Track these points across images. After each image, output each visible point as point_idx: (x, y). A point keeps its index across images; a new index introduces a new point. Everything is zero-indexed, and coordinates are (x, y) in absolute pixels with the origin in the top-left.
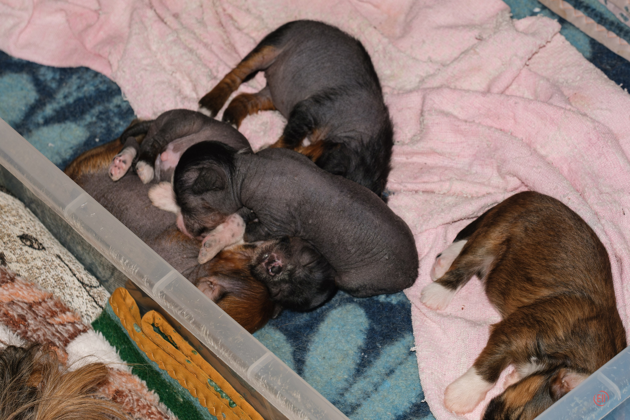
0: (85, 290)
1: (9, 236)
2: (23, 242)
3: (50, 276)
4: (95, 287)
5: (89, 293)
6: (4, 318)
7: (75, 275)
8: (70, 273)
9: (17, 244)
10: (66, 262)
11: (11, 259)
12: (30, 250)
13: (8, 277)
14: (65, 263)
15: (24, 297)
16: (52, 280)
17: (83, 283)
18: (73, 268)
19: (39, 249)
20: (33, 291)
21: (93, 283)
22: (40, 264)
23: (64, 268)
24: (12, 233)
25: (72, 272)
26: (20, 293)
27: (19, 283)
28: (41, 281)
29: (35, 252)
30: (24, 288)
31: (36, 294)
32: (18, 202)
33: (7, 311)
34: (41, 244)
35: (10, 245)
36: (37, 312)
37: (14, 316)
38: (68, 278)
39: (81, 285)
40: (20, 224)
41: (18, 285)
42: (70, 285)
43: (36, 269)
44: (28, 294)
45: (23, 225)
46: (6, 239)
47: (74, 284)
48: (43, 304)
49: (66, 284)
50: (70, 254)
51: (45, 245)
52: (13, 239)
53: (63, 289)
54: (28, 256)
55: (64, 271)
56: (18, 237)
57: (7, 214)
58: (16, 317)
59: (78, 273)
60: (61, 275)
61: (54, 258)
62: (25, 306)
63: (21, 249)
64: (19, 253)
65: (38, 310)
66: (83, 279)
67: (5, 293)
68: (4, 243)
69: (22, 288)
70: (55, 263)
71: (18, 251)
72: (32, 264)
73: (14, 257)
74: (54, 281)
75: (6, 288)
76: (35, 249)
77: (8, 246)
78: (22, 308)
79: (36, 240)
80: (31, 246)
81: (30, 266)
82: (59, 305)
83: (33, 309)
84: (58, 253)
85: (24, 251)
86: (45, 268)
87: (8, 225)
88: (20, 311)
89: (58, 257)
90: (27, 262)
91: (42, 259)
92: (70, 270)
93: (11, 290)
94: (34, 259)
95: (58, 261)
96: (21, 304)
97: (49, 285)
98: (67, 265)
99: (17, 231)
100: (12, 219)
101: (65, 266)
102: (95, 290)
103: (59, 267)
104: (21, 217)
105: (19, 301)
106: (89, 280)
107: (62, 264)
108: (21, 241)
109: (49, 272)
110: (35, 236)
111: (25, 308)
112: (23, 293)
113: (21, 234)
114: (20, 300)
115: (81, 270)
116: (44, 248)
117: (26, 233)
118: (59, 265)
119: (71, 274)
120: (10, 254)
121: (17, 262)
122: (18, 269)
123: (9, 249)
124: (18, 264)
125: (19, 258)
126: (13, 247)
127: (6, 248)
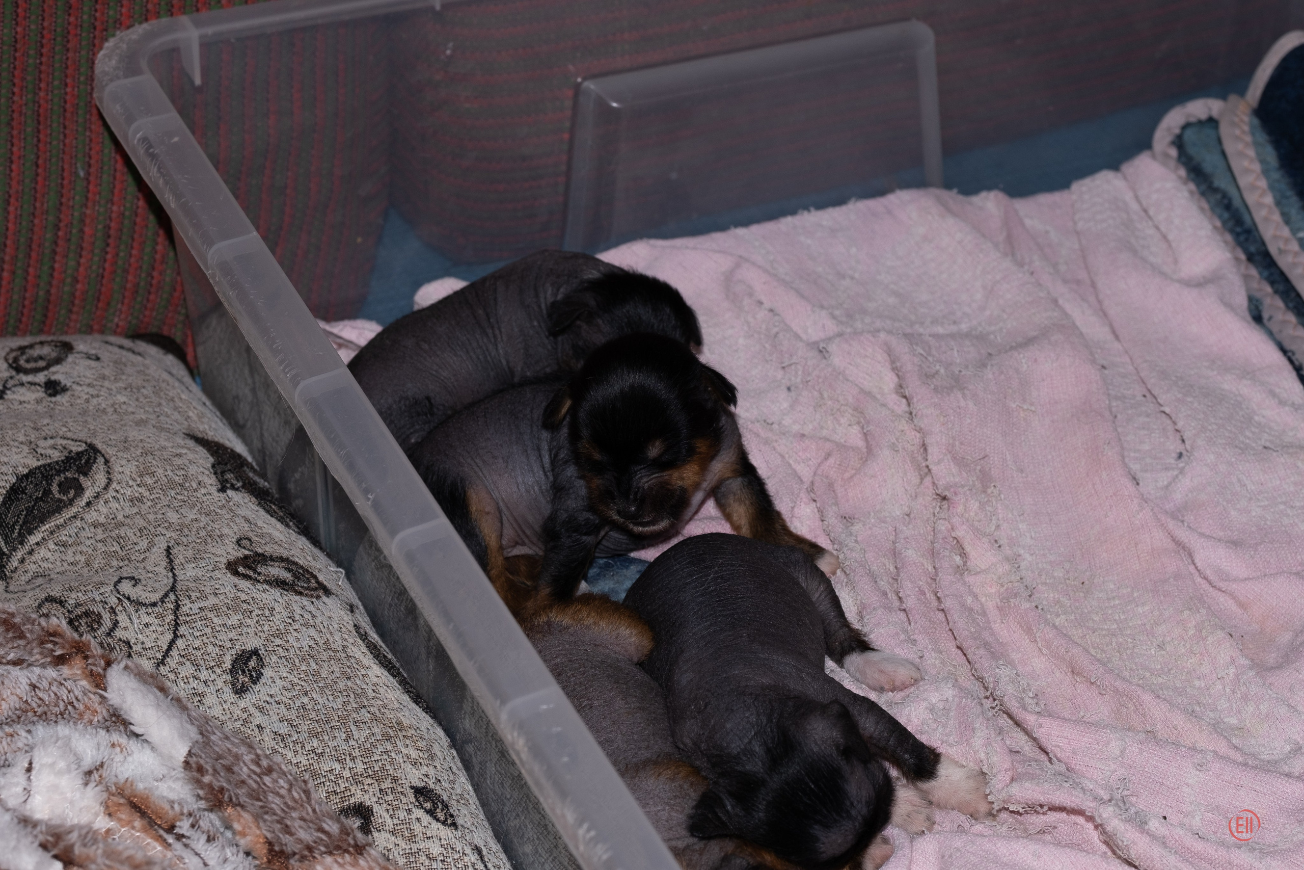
1: (395, 780)
2: (417, 800)
9: (404, 800)
10: (489, 866)
11: (383, 824)
12: (426, 819)
13: (352, 842)
14: (486, 866)
19: (444, 823)
22: (436, 850)
24: (404, 777)
27: (369, 859)
29: (435, 825)
32: (440, 732)
34: (452, 816)
35: (390, 798)
40: (425, 767)
41: (367, 862)
43: (424, 858)
45: (431, 771)
46: (387, 784)
50: (503, 856)
51: (460, 821)
52: (400, 789)
54: (418, 829)
56: (412, 787)
57: (408, 742)
61: (468, 850)
63: (409, 811)
64: (402, 818)
67: (336, 868)
68: (381, 790)
70: (466, 859)
71: (402, 814)
72: (422, 845)
73: (389, 821)
75: (340, 860)
76: (438, 820)
77: (386, 798)
79: (446, 806)
80: (431, 813)
81: (415, 847)
84: (481, 844)
85: (413, 816)
86: (443, 861)
87: (401, 761)
89: (478, 850)
90: (412, 838)
91: (444, 842)
93: (349, 867)
94: (428, 838)
95: (473, 858)
99: (414, 776)
100: (414, 754)
103: (471, 868)
104: (432, 757)
107: (481, 866)
108: (416, 796)
110: (445, 798)
113: (420, 784)
116: (454, 825)
117: (432, 786)
118: (473, 865)
120: (385, 814)
121: (393, 833)
122: (391, 846)
123: (385, 805)
124: (393, 838)
125: (399, 828)
126: (394, 803)
127: (381, 801)
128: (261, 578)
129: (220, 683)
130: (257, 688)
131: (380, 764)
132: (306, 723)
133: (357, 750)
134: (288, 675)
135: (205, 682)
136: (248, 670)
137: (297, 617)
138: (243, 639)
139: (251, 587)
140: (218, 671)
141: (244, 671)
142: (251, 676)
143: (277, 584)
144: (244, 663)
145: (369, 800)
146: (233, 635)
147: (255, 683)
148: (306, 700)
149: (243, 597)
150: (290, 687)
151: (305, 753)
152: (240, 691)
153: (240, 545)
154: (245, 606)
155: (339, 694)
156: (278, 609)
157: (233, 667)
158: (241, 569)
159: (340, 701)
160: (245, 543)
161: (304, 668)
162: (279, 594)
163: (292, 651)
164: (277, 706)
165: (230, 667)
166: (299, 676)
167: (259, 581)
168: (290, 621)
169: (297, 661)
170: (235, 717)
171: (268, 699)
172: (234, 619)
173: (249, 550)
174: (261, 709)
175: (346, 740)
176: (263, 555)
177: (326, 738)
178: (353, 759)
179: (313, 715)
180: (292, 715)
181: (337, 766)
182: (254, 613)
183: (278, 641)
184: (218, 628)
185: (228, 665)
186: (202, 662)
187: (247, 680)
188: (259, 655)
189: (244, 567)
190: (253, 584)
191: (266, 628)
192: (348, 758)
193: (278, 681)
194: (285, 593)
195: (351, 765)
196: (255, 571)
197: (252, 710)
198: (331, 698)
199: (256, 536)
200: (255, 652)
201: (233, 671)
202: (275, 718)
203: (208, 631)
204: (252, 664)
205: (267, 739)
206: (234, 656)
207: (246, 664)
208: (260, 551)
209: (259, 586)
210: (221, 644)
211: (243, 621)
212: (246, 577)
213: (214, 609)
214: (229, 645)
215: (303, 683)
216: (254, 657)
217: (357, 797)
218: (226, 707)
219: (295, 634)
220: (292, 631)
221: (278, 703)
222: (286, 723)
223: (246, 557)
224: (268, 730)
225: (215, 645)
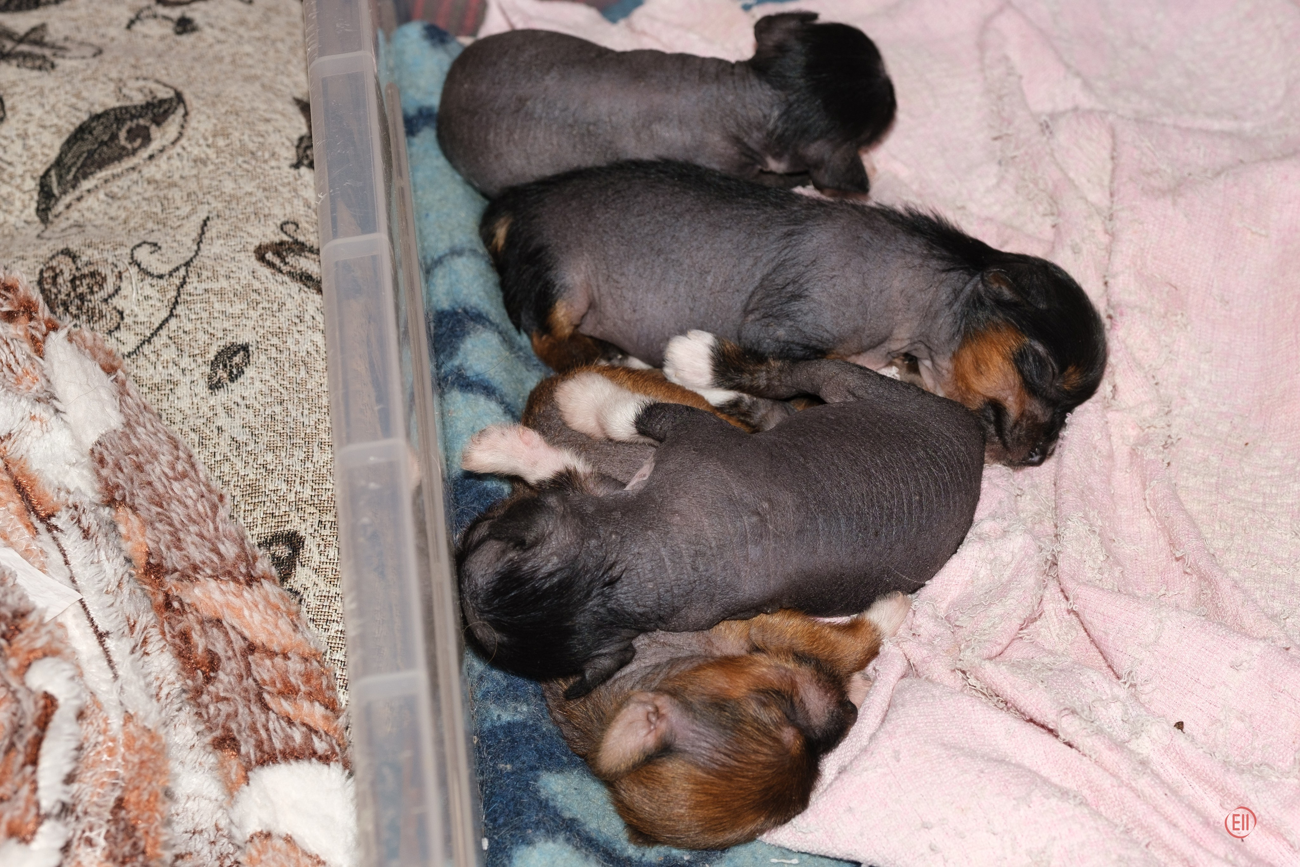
11: (310, 559)
13: (243, 571)
15: (247, 626)
20: (275, 624)
26: (246, 613)
31: (278, 633)
33: (191, 629)
35: (327, 532)
36: (254, 666)
37: (197, 647)
44: (262, 624)
46: (328, 517)
48: (278, 660)
58: (201, 650)
62: (239, 643)
64: (331, 556)
67: (217, 595)
68: (320, 522)
69: (256, 606)
73: (316, 557)
75: (225, 587)
77: (323, 532)
78: (229, 644)
82: (314, 681)
83: (251, 657)
93: (232, 597)
96: (232, 633)
105: (233, 627)
111: (235, 644)
112: (252, 617)
114: (237, 625)
120: (315, 549)
121: (316, 570)
122: (309, 585)
123: (318, 539)
124: (315, 576)
125: (324, 566)
126: (329, 539)
127: (316, 534)
128: (285, 269)
129: (197, 375)
130: (233, 386)
131: (330, 493)
132: (269, 434)
133: (310, 474)
134: (271, 379)
135: (183, 370)
136: (231, 366)
137: (307, 317)
138: (238, 331)
139: (270, 276)
140: (200, 360)
141: (225, 366)
142: (231, 372)
143: (301, 278)
144: (229, 358)
145: (303, 530)
146: (227, 325)
147: (232, 380)
148: (278, 409)
149: (256, 285)
150: (268, 392)
151: (255, 466)
152: (214, 386)
153: (282, 229)
154: (254, 296)
155: (317, 410)
156: (289, 305)
157: (216, 359)
158: (269, 256)
159: (314, 417)
160: (290, 228)
161: (291, 374)
162: (297, 289)
163: (286, 353)
164: (245, 410)
165: (213, 358)
166: (282, 382)
167: (281, 271)
168: (297, 321)
169: (287, 365)
170: (201, 414)
171: (239, 400)
172: (237, 308)
173: (290, 236)
174: (228, 411)
175: (303, 461)
176: (303, 244)
177: (283, 454)
178: (302, 483)
179: (279, 428)
180: (257, 422)
181: (284, 487)
182: (261, 306)
183: (275, 341)
184: (216, 315)
185: (211, 356)
186: (187, 348)
187: (225, 375)
188: (248, 351)
189: (274, 254)
190: (273, 274)
191: (268, 323)
192: (298, 480)
193: (257, 384)
194: (306, 289)
195: (298, 488)
196: (283, 260)
197: (220, 410)
198: (306, 412)
199: (307, 222)
200: (245, 348)
201: (214, 364)
202: (238, 422)
203: (205, 315)
204: (237, 359)
205: (222, 443)
206: (222, 348)
207: (230, 358)
208: (301, 238)
209: (280, 277)
210: (212, 332)
211: (246, 312)
212: (271, 265)
213: (221, 293)
214: (220, 335)
215: (283, 391)
216: (242, 353)
217: (295, 524)
218: (195, 401)
219: (297, 336)
220: (295, 331)
221: (247, 407)
222: (247, 429)
223: (282, 243)
224: (227, 434)
225: (206, 332)
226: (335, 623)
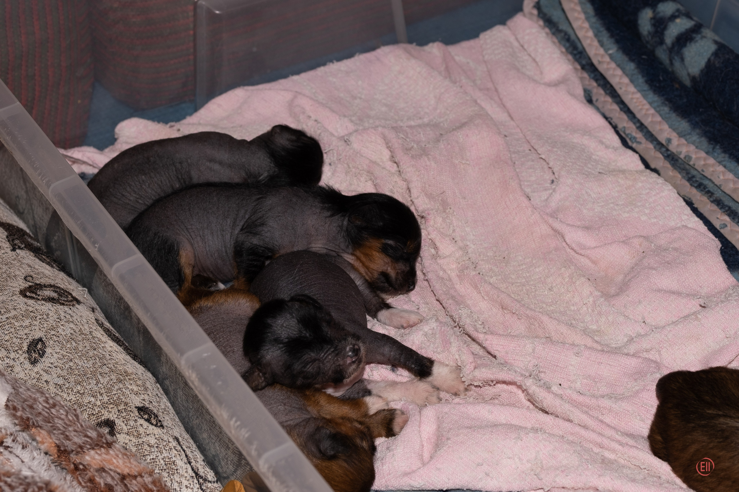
0: (197, 482)
1: (126, 404)
2: (140, 414)
3: (160, 457)
4: (210, 482)
5: (201, 486)
6: (89, 484)
7: (190, 463)
8: (185, 459)
9: (132, 415)
10: (184, 447)
11: (122, 429)
12: (146, 424)
13: (105, 441)
14: (182, 448)
15: (117, 467)
16: (162, 462)
17: (197, 474)
18: (190, 455)
19: (156, 425)
20: (130, 462)
21: (208, 476)
22: (153, 441)
23: (179, 453)
24: (131, 402)
25: (188, 459)
26: (115, 461)
27: (115, 450)
28: (149, 460)
29: (151, 427)
30: (120, 456)
31: (133, 466)
32: (150, 375)
33: (94, 476)
34: (160, 421)
35: (124, 414)
36: (129, 485)
37: (100, 484)
38: (181, 463)
39: (194, 475)
40: (143, 396)
41: (114, 451)
42: (180, 471)
43: (147, 446)
44: (123, 464)
45: (146, 397)
46: (122, 407)
47: (187, 472)
48: (139, 479)
49: (177, 470)
50: (191, 441)
51: (165, 424)
52: (129, 409)
53: (173, 475)
54: (141, 430)
55: (178, 456)
56: (136, 407)
57: (131, 382)
58: (102, 485)
59: (194, 462)
60: (174, 459)
61: (171, 440)
62: (117, 477)
63: (136, 421)
64: (132, 425)
65: (131, 484)
66: (198, 469)
67: (97, 457)
68: (119, 411)
69: (118, 456)
70: (170, 444)
71: (132, 423)
72: (145, 439)
73: (125, 428)
74: (163, 464)
75: (99, 452)
76: (152, 424)
77: (122, 415)
78: (113, 478)
79: (156, 416)
80: (148, 420)
81: (141, 441)
82: (158, 485)
83: (125, 482)
84: (178, 435)
85: (138, 424)
86: (157, 447)
87: (129, 393)
88: (109, 480)
89: (176, 439)
90: (139, 436)
91: (157, 436)
92: (186, 456)
93: (104, 456)
94: (148, 435)
95: (174, 443)
96: (112, 473)
97: (158, 467)
98: (184, 451)
99: (137, 401)
100: (135, 389)
101: (181, 451)
102: (209, 485)
103: (173, 450)
104: (146, 389)
105: (111, 470)
106: (206, 472)
107: (179, 448)
108: (139, 412)
109: (161, 453)
110: (155, 412)
111: (115, 478)
112: (118, 462)
113: (141, 405)
114: (112, 468)
115: (198, 460)
116: (162, 426)
117: (147, 406)
118: (175, 447)
119: (186, 461)
120: (122, 424)
121: (127, 434)
122: (127, 441)
123: (122, 419)
124: (128, 437)
125: (131, 431)
126: (127, 417)
127: (119, 417)
128: (39, 298)
129: (22, 359)
130: (43, 360)
131: (117, 396)
132: (73, 377)
133: (103, 389)
134: (60, 351)
135: (14, 359)
136: (37, 350)
137: (62, 318)
138: (33, 333)
139: (35, 303)
140: (20, 352)
141: (35, 351)
142: (39, 353)
143: (49, 300)
144: (35, 347)
145: (112, 417)
146: (27, 331)
147: (42, 357)
148: (71, 364)
149: (31, 309)
150: (62, 357)
151: (74, 394)
152: (34, 362)
153: (26, 280)
154: (32, 314)
155: (90, 359)
156: (51, 314)
157: (29, 349)
158: (28, 294)
159: (91, 362)
160: (29, 278)
161: (69, 346)
162: (51, 305)
163: (61, 337)
164: (55, 369)
165: (27, 349)
166: (67, 351)
167: (39, 300)
168: (59, 320)
169: (64, 342)
170: (32, 377)
171: (50, 365)
172: (27, 322)
173: (31, 282)
174: (46, 371)
175: (97, 384)
176: (40, 284)
177: (85, 384)
178: (101, 395)
179: (76, 372)
180: (64, 373)
181: (93, 399)
182: (38, 318)
183: (53, 332)
184: (18, 328)
185: (25, 348)
186: (11, 348)
187: (37, 356)
188: (43, 341)
189: (30, 293)
190: (36, 302)
191: (45, 325)
192: (98, 394)
193: (55, 355)
194: (55, 305)
195: (100, 398)
196: (36, 294)
197: (42, 372)
198: (86, 361)
199: (35, 274)
200: (40, 340)
201: (29, 352)
202: (55, 376)
203: (13, 330)
204: (39, 346)
205: (51, 388)
206: (29, 343)
207: (36, 347)
208: (38, 282)
209: (39, 302)
210: (20, 337)
211: (32, 323)
212: (31, 298)
213: (15, 317)
214: (25, 337)
215: (69, 355)
216: (40, 343)
217: (105, 415)
218: (27, 372)
219: (62, 327)
220: (60, 326)
221: (56, 367)
222: (61, 378)
223: (30, 287)
224: (52, 383)
225: (17, 338)
226: (148, 456)
